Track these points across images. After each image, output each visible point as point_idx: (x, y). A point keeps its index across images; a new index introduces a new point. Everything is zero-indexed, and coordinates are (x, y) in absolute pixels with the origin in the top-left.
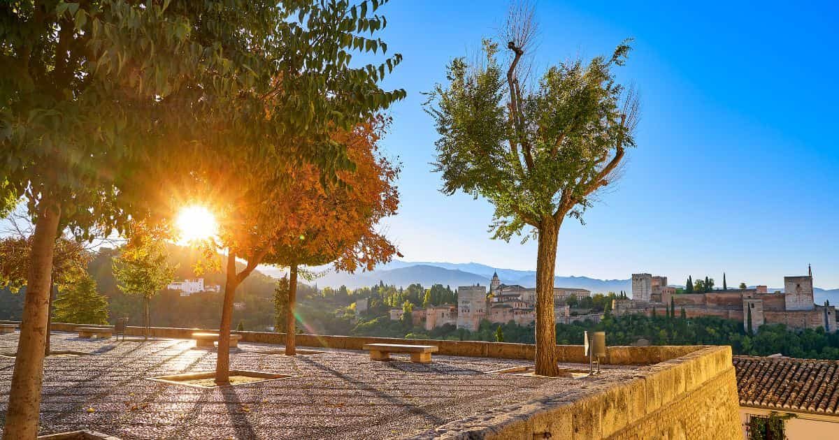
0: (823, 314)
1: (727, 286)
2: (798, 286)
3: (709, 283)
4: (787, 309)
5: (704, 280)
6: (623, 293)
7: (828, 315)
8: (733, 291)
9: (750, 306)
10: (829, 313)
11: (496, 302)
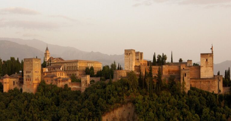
0: (217, 81)
1: (173, 61)
2: (207, 60)
3: (164, 58)
4: (201, 77)
5: (162, 55)
6: (120, 65)
7: (219, 82)
8: (176, 64)
9: (184, 75)
10: (220, 80)
11: (47, 73)
